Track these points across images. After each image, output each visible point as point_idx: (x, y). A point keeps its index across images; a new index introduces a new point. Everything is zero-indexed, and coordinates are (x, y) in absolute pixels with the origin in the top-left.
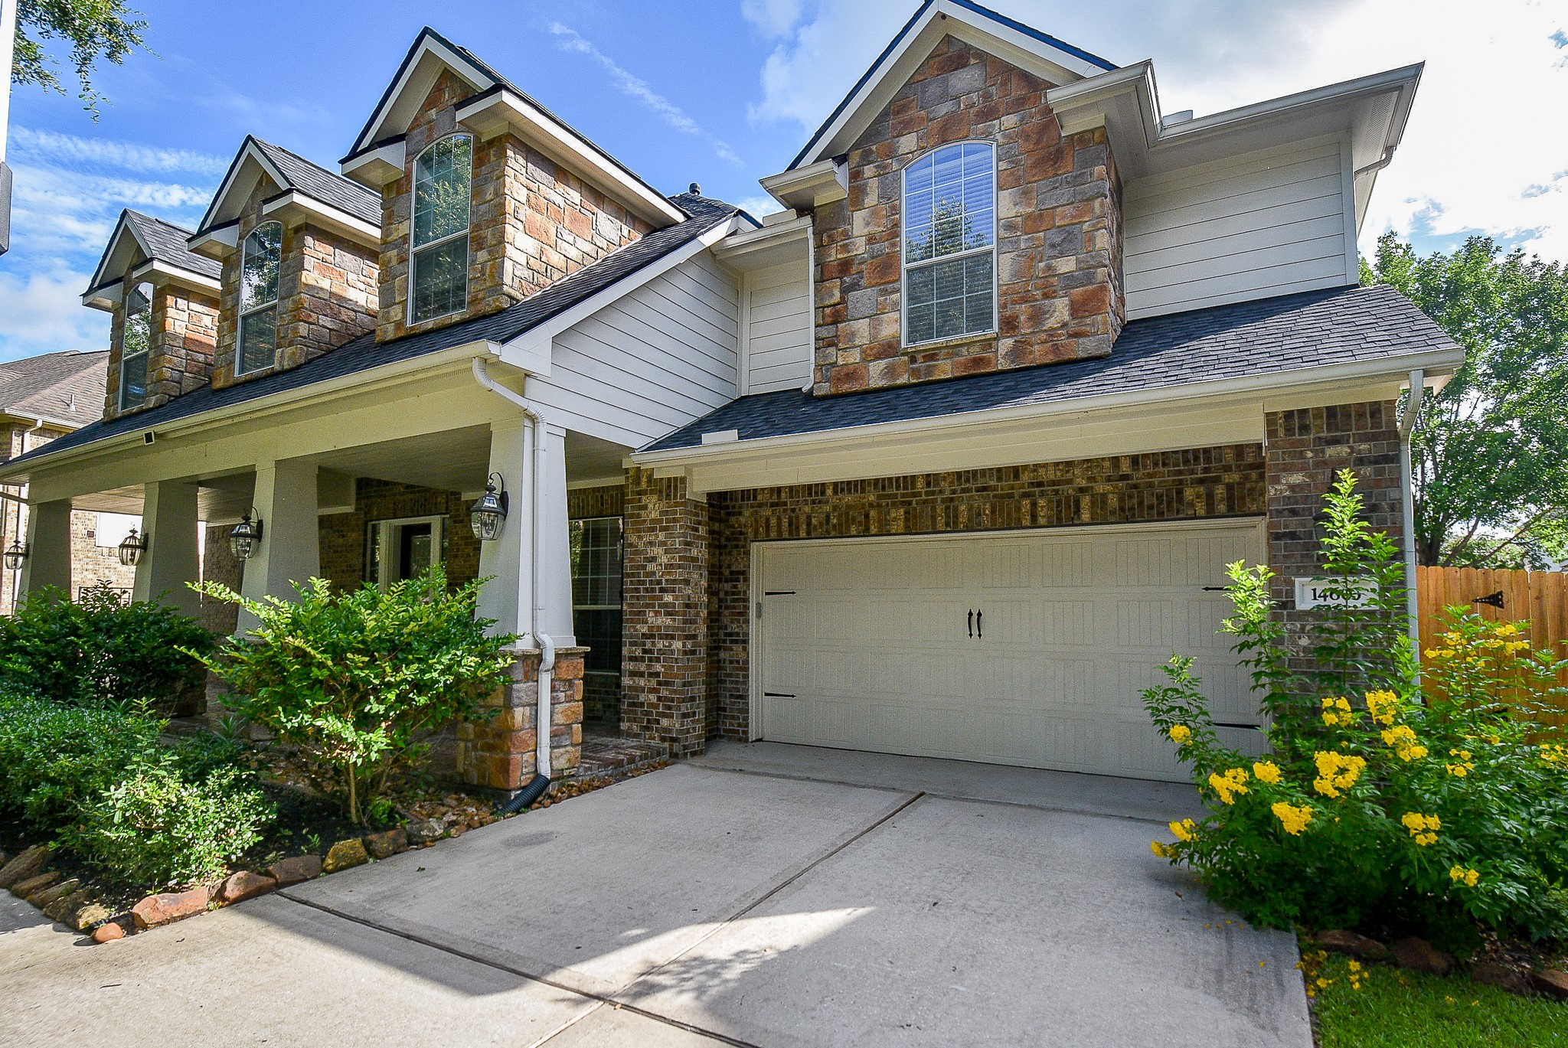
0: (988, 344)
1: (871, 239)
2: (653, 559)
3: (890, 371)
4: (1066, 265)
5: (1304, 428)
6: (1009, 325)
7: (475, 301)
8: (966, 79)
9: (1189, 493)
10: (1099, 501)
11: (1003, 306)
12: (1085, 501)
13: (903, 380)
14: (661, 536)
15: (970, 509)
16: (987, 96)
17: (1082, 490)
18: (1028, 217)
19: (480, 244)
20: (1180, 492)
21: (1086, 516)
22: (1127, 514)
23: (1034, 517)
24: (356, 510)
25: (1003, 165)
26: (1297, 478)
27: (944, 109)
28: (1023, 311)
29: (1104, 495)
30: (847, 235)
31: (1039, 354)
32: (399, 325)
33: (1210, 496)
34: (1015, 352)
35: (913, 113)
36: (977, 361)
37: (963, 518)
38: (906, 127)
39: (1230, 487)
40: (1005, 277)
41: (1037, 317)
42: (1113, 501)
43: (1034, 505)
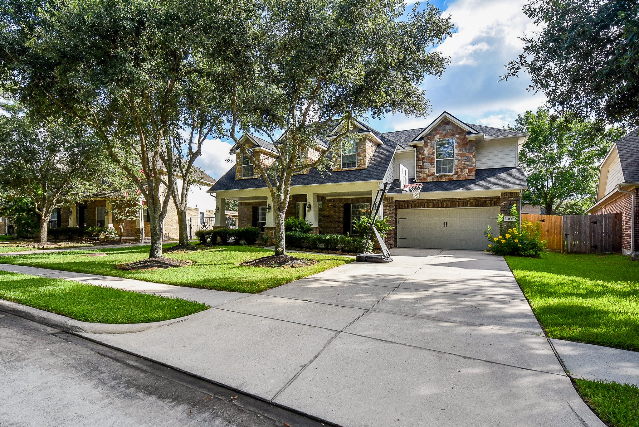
0: (452, 175)
1: (429, 154)
2: (386, 212)
3: (433, 179)
4: (468, 163)
5: (507, 195)
6: (456, 172)
7: (359, 166)
8: (449, 127)
9: (487, 202)
10: (471, 203)
11: (455, 169)
12: (469, 203)
13: (435, 180)
14: (388, 208)
15: (446, 203)
16: (453, 131)
17: (468, 201)
18: (460, 154)
19: (360, 156)
20: (486, 202)
21: (469, 206)
22: (476, 205)
23: (459, 205)
24: (294, 200)
25: (456, 144)
26: (505, 202)
27: (445, 132)
28: (459, 170)
29: (472, 202)
30: (423, 152)
31: (462, 178)
32: (338, 169)
33: (491, 203)
34: (458, 177)
35: (438, 132)
36: (450, 178)
37: (445, 205)
38: (437, 134)
39: (494, 201)
40: (456, 164)
41: (462, 172)
42: (474, 203)
43: (459, 203)
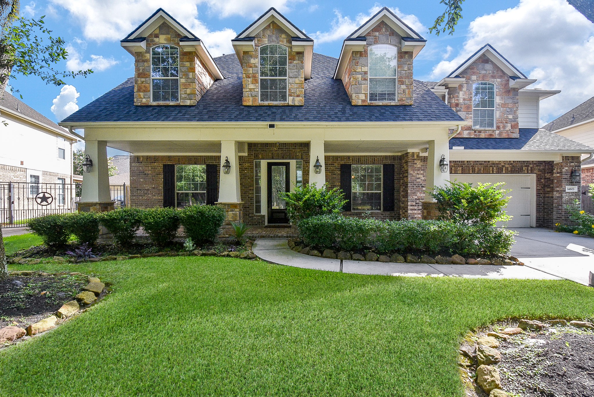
0: (494, 131)
1: (464, 99)
3: (469, 134)
4: (511, 117)
5: (568, 160)
6: (498, 128)
7: (401, 100)
8: (488, 66)
9: (524, 168)
10: (507, 169)
11: (497, 123)
12: (504, 168)
13: (472, 136)
14: (422, 172)
15: (478, 168)
16: (493, 73)
17: (503, 166)
18: (502, 104)
19: (402, 83)
20: (522, 168)
21: (504, 172)
22: (512, 172)
23: (493, 171)
24: (248, 155)
25: (497, 90)
27: (483, 72)
28: (501, 125)
29: (508, 168)
30: (458, 97)
31: (504, 135)
32: (363, 101)
33: (528, 169)
34: (500, 134)
35: (475, 70)
36: (491, 135)
37: (476, 171)
38: (474, 73)
39: (531, 168)
40: (498, 116)
41: (504, 127)
42: (509, 169)
43: (493, 168)
